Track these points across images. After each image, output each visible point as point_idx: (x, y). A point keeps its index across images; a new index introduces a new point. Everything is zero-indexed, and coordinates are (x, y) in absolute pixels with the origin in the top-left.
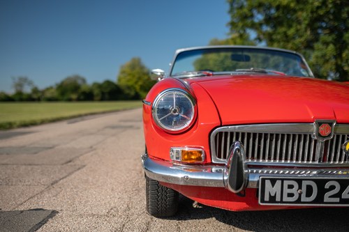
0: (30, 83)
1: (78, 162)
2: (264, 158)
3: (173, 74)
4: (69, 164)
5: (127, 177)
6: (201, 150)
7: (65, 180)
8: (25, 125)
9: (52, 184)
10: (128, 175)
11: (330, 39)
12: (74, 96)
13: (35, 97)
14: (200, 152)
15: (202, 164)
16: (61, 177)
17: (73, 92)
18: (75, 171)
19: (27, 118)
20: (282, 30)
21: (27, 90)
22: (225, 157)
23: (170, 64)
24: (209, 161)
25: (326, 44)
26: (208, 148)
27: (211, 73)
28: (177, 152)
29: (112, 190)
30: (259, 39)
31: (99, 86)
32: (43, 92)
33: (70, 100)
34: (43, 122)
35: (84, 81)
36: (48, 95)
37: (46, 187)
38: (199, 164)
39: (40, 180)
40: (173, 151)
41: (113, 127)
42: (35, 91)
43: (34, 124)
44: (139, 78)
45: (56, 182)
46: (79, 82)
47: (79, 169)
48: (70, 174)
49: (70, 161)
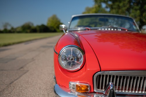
0: (10, 25)
1: (25, 69)
2: (125, 90)
3: (70, 28)
4: (21, 69)
5: (48, 79)
6: (88, 85)
7: (17, 81)
8: (6, 45)
9: (10, 84)
10: (48, 77)
11: (138, 8)
12: (29, 31)
13: (12, 31)
14: (88, 86)
15: (88, 93)
16: (16, 79)
17: (28, 29)
18: (23, 74)
19: (7, 42)
20: (117, 3)
21: (9, 28)
22: (102, 88)
23: (69, 23)
24: (92, 91)
25: (136, 10)
26: (92, 84)
27: (89, 28)
28: (74, 85)
29: (40, 88)
30: (107, 7)
31: (39, 27)
32: (16, 29)
33: (27, 32)
34: (14, 44)
35: (33, 24)
36: (18, 30)
37: (6, 86)
38: (86, 93)
39: (5, 81)
40: (70, 84)
41: (44, 47)
42: (12, 28)
43: (9, 45)
44: (56, 23)
45: (12, 82)
46: (31, 25)
47: (25, 73)
48: (20, 76)
49: (22, 68)
